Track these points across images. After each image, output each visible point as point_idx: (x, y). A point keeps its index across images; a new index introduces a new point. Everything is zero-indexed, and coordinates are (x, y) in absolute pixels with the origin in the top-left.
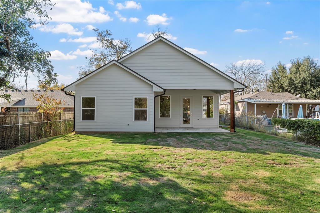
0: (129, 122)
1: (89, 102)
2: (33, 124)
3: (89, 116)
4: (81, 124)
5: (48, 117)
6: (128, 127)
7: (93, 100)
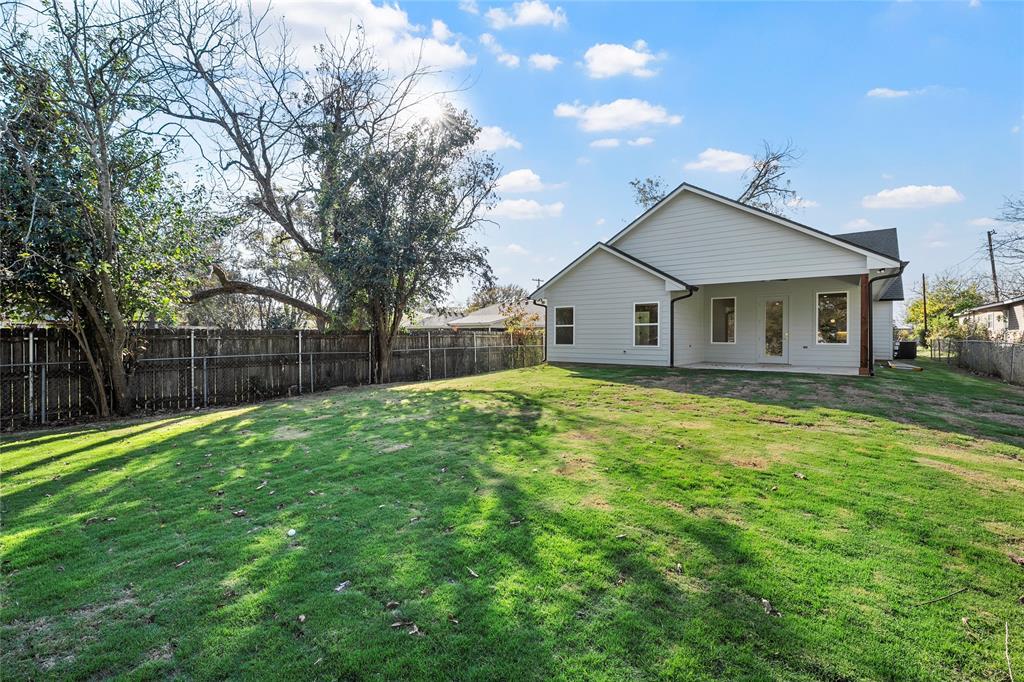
0: (626, 347)
1: (566, 315)
2: (497, 349)
3: (565, 337)
4: (556, 351)
5: (520, 339)
6: (624, 357)
7: (571, 311)
